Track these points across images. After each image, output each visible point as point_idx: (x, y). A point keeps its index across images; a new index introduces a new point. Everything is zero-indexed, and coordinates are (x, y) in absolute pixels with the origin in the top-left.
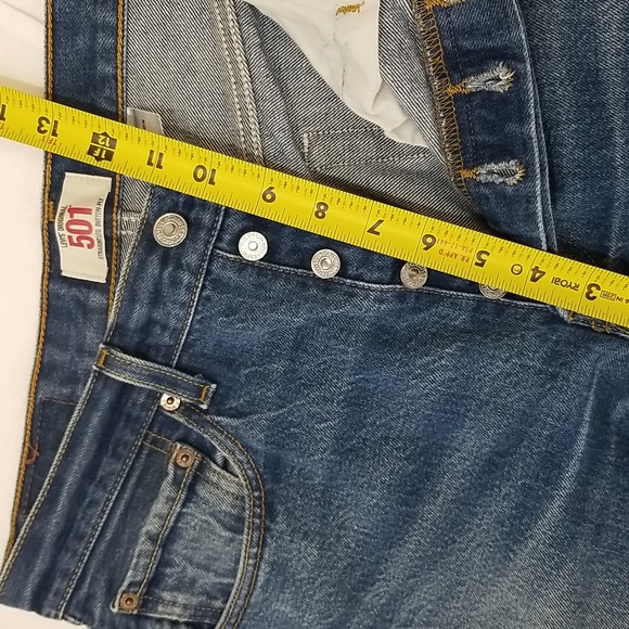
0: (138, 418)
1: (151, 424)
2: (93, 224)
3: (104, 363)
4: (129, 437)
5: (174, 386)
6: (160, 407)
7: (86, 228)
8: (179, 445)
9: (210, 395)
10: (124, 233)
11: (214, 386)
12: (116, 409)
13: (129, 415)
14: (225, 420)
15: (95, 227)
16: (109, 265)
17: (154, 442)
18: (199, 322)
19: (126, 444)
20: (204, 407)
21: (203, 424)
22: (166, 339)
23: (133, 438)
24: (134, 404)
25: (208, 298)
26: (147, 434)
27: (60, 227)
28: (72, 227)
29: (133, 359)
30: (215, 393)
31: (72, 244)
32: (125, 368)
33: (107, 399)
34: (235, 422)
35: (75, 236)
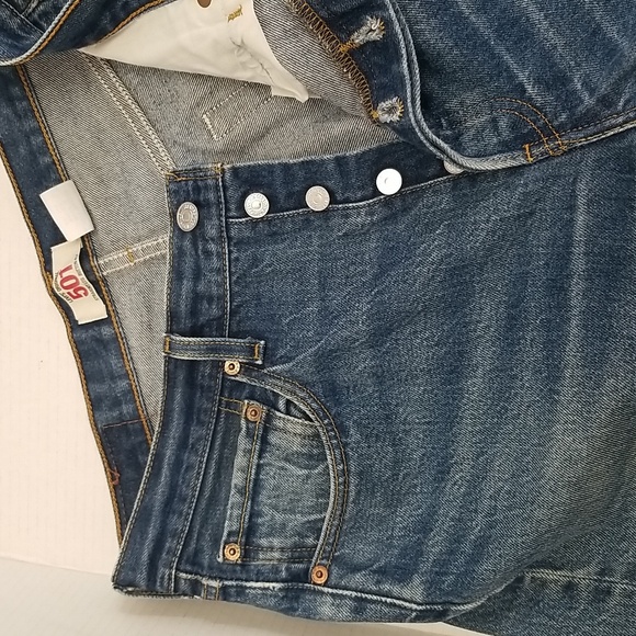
0: (210, 387)
1: (222, 391)
3: (170, 349)
4: (206, 405)
5: (230, 351)
6: (225, 373)
7: (73, 281)
8: (246, 402)
9: (261, 351)
11: (262, 342)
12: (191, 383)
13: (202, 387)
14: (278, 368)
17: (228, 405)
18: (236, 282)
19: (206, 411)
20: (260, 362)
21: (261, 378)
22: (215, 311)
23: (209, 405)
24: (203, 376)
25: (237, 259)
26: (220, 400)
27: (58, 288)
28: (65, 284)
29: (190, 339)
30: (265, 348)
31: (74, 298)
32: (186, 348)
33: (181, 376)
34: (286, 366)
35: (71, 291)
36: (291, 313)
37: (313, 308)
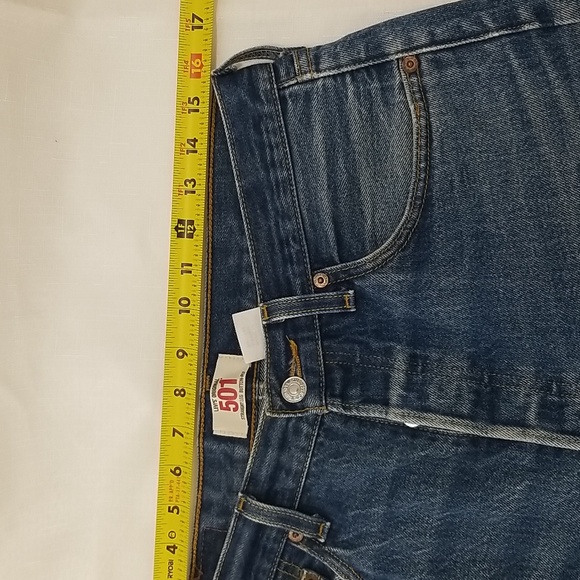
0: (272, 549)
1: (282, 554)
2: (238, 391)
3: (243, 508)
4: (267, 565)
5: (297, 524)
6: (288, 539)
7: (233, 395)
8: (305, 572)
9: (326, 531)
10: (260, 398)
11: (328, 524)
12: (255, 543)
13: (265, 548)
14: (339, 551)
15: (239, 394)
16: (249, 424)
17: (286, 568)
18: (316, 464)
19: (264, 571)
20: (322, 541)
21: (323, 553)
22: (290, 483)
23: (269, 566)
24: (268, 538)
25: (322, 444)
26: (280, 562)
27: (214, 395)
28: (222, 394)
29: (265, 506)
30: (330, 529)
31: (222, 408)
32: (258, 512)
33: (247, 535)
34: (347, 553)
35: (224, 402)
36: (357, 508)
37: (379, 510)
